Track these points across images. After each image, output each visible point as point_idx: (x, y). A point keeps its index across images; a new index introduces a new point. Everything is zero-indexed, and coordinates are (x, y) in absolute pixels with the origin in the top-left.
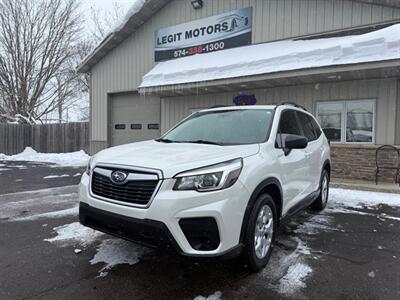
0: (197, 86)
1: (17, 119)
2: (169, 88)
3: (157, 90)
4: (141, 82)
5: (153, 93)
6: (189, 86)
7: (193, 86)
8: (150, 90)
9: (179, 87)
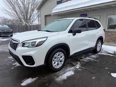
0: (67, 11)
1: (24, 24)
2: (59, 13)
3: (56, 14)
4: (52, 11)
5: (55, 15)
6: (65, 12)
7: (66, 12)
8: (54, 14)
9: (62, 12)
